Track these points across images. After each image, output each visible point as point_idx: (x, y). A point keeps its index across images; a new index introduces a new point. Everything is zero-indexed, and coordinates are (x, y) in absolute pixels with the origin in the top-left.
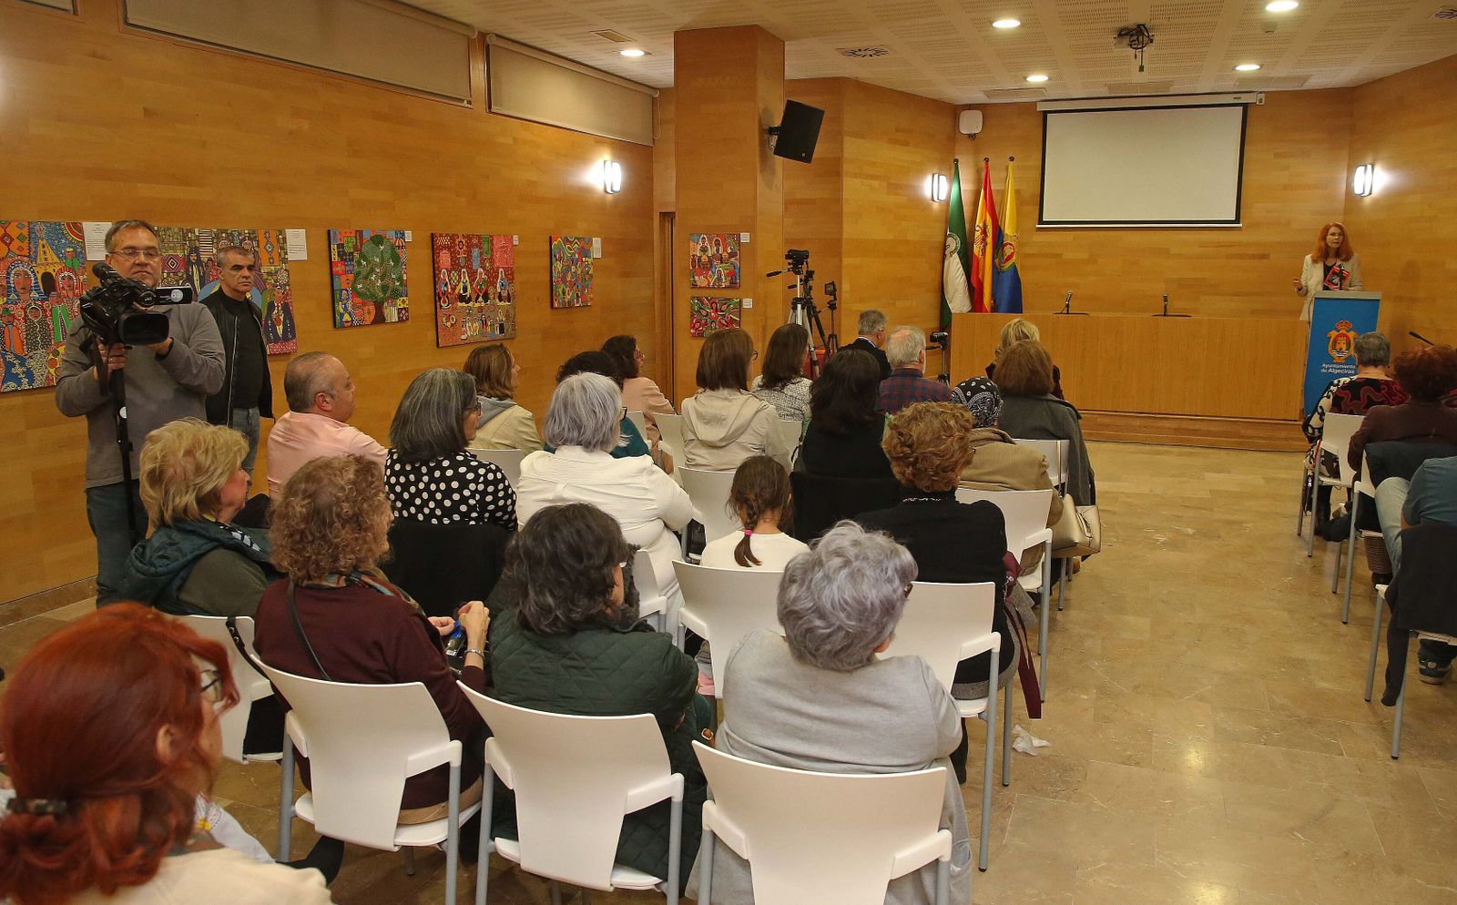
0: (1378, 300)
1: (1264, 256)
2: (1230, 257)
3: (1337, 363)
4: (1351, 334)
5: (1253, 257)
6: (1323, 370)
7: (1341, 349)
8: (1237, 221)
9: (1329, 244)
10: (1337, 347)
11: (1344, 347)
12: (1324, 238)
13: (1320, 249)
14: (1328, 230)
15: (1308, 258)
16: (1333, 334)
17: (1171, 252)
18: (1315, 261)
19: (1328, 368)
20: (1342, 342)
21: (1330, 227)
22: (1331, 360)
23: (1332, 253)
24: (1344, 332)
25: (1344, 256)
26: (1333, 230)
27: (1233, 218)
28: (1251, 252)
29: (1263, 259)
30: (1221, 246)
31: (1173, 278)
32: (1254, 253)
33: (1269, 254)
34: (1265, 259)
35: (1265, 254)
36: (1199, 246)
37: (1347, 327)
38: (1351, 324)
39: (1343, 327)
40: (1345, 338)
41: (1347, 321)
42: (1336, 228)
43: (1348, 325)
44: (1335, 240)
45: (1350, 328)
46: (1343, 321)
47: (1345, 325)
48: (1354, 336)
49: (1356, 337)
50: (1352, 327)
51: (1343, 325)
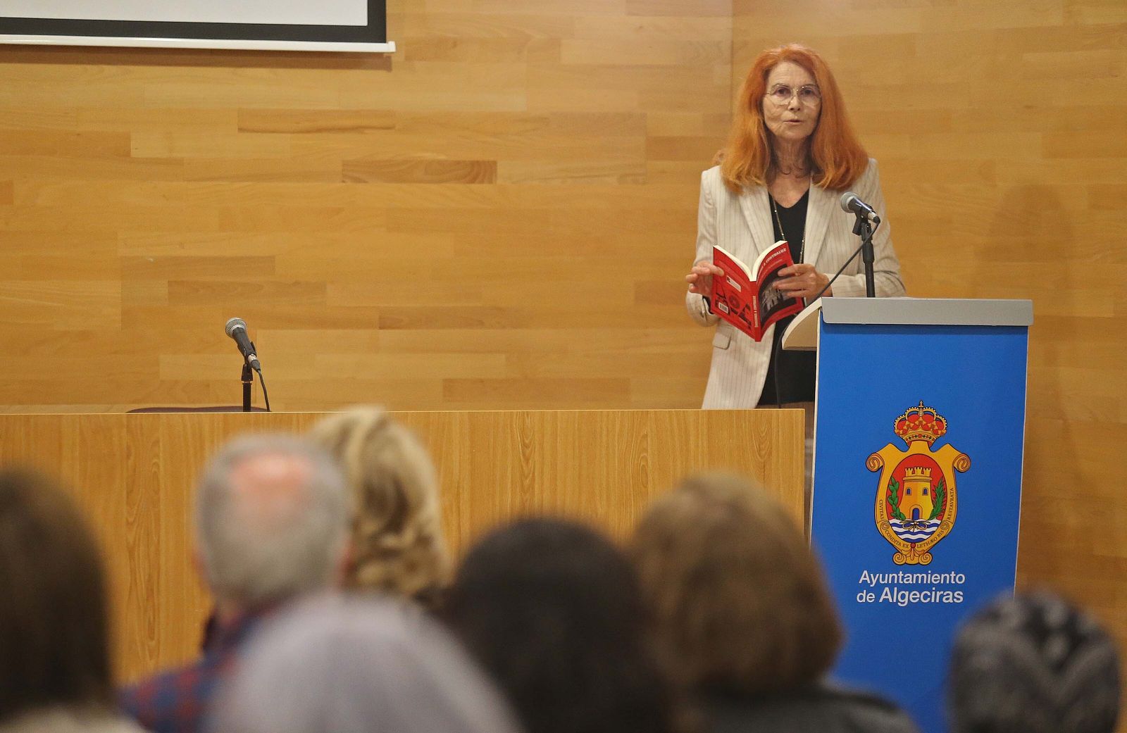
0: (1023, 330)
1: (479, 171)
2: (355, 172)
3: (908, 568)
4: (947, 457)
5: (441, 172)
6: (866, 597)
7: (916, 513)
8: (376, 29)
9: (773, 126)
10: (905, 508)
11: (927, 506)
12: (757, 104)
13: (746, 144)
14: (766, 73)
15: (712, 178)
16: (890, 457)
17: (134, 154)
18: (734, 190)
19: (878, 589)
20: (919, 481)
21: (775, 64)
22: (884, 557)
23: (788, 158)
24: (919, 447)
25: (830, 174)
26: (785, 73)
27: (361, 19)
28: (429, 156)
29: (473, 181)
30: (319, 130)
31: (152, 260)
32: (442, 157)
33: (495, 163)
34: (482, 182)
35: (478, 162)
36: (241, 130)
37: (930, 432)
38: (944, 421)
39: (920, 430)
40: (928, 472)
41: (929, 410)
42: (793, 67)
43: (934, 423)
44: (795, 112)
45: (942, 433)
46: (917, 410)
47: (924, 423)
48: (954, 463)
49: (962, 466)
50: (944, 431)
51: (917, 423)
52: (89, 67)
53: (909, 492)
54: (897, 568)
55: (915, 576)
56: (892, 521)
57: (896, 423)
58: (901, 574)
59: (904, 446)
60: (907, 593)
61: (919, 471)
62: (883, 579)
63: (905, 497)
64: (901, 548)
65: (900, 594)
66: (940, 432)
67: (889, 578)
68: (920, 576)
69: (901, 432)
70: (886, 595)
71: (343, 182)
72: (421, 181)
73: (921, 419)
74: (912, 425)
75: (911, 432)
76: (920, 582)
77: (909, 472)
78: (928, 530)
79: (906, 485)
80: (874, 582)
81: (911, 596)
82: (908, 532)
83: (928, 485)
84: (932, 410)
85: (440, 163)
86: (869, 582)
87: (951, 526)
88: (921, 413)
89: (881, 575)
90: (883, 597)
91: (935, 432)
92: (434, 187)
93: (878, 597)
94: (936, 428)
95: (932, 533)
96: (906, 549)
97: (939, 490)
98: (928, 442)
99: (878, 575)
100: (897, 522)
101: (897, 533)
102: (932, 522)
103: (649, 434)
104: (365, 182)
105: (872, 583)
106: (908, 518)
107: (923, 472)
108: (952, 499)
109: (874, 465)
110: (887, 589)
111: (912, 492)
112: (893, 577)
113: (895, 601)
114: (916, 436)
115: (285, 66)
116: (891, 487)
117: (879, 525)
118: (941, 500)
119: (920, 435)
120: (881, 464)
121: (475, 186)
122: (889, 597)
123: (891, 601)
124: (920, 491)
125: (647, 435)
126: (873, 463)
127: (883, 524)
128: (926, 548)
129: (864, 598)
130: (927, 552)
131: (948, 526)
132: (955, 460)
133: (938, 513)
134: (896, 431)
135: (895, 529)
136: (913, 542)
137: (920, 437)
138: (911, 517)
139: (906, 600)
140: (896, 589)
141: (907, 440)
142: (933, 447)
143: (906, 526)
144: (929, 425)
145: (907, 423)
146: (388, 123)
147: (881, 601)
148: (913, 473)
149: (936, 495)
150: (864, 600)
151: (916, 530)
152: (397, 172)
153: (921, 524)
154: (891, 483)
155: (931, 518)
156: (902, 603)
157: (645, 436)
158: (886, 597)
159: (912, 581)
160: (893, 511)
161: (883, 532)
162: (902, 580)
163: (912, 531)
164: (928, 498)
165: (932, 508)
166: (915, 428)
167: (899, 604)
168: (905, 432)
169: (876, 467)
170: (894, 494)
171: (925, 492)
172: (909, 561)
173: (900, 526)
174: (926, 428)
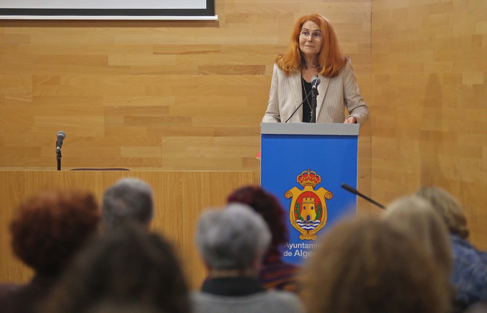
0: (355, 137)
1: (258, 70)
2: (204, 70)
3: (306, 242)
4: (321, 193)
5: (241, 70)
7: (308, 217)
8: (210, 10)
9: (302, 48)
10: (303, 215)
11: (313, 214)
13: (292, 56)
16: (295, 192)
17: (110, 64)
18: (288, 75)
19: (293, 250)
20: (309, 203)
24: (309, 189)
26: (306, 25)
27: (204, 6)
28: (236, 63)
29: (255, 74)
30: (188, 53)
31: (117, 108)
32: (241, 64)
33: (265, 66)
34: (259, 74)
35: (257, 66)
36: (155, 53)
37: (313, 182)
38: (320, 177)
39: (309, 181)
40: (313, 199)
41: (313, 172)
42: (312, 23)
43: (315, 178)
44: (310, 42)
45: (319, 182)
46: (307, 172)
47: (310, 178)
48: (325, 195)
49: (329, 197)
50: (320, 182)
51: (307, 178)
52: (90, 28)
53: (305, 208)
54: (301, 241)
55: (310, 245)
56: (298, 221)
57: (298, 178)
58: (303, 244)
59: (302, 188)
60: (307, 252)
61: (309, 199)
62: (295, 246)
63: (303, 210)
64: (302, 232)
65: (304, 253)
66: (318, 182)
67: (298, 246)
68: (312, 245)
69: (300, 182)
70: (297, 253)
71: (199, 75)
72: (231, 74)
73: (309, 176)
74: (305, 179)
75: (304, 182)
76: (312, 248)
77: (304, 199)
78: (314, 225)
79: (303, 205)
80: (291, 247)
81: (309, 254)
82: (305, 226)
83: (313, 205)
84: (314, 172)
85: (240, 66)
86: (289, 247)
87: (325, 223)
88: (309, 174)
89: (294, 244)
90: (296, 254)
91: (316, 182)
92: (237, 76)
93: (293, 253)
94: (316, 180)
95: (316, 226)
96: (305, 233)
97: (319, 207)
98: (313, 186)
99: (293, 244)
100: (300, 221)
101: (300, 226)
102: (316, 221)
103: (183, 182)
104: (208, 75)
105: (290, 248)
106: (305, 219)
107: (311, 200)
108: (325, 212)
109: (288, 196)
110: (297, 250)
111: (306, 208)
112: (300, 245)
113: (301, 256)
114: (307, 184)
115: (172, 26)
116: (296, 206)
117: (291, 223)
118: (320, 212)
119: (309, 183)
120: (291, 196)
121: (256, 76)
122: (299, 254)
123: (299, 256)
124: (310, 208)
125: (182, 182)
126: (288, 195)
127: (293, 222)
128: (314, 233)
129: (287, 254)
130: (315, 235)
131: (323, 223)
132: (326, 194)
133: (319, 217)
134: (298, 181)
135: (299, 224)
136: (308, 230)
137: (309, 184)
138: (306, 219)
139: (307, 255)
140: (301, 250)
141: (303, 185)
142: (315, 188)
143: (304, 223)
144: (313, 179)
145: (303, 178)
146: (217, 50)
147: (295, 255)
148: (306, 199)
149: (317, 210)
150: (287, 255)
151: (309, 225)
152: (221, 70)
153: (311, 222)
154: (296, 204)
155: (316, 220)
156: (305, 257)
157: (181, 182)
158: (297, 254)
159: (309, 247)
160: (298, 216)
161: (294, 226)
162: (304, 247)
163: (307, 225)
164: (314, 211)
165: (316, 215)
166: (306, 180)
167: (303, 257)
168: (302, 182)
169: (289, 197)
170: (298, 209)
171: (312, 208)
172: (307, 238)
173: (301, 223)
174: (311, 180)
